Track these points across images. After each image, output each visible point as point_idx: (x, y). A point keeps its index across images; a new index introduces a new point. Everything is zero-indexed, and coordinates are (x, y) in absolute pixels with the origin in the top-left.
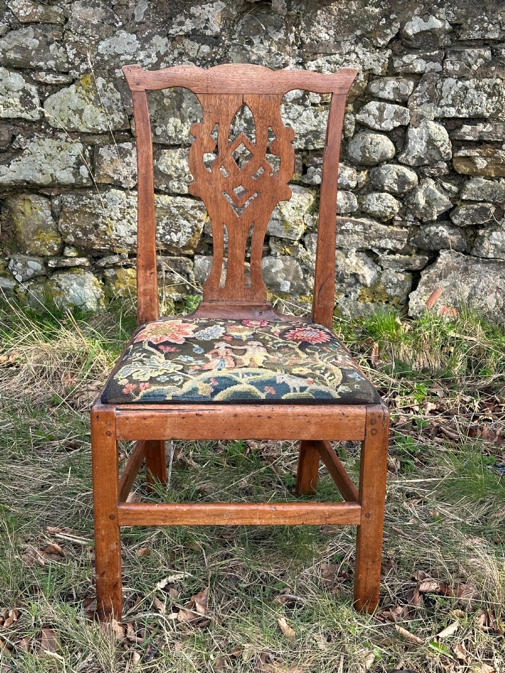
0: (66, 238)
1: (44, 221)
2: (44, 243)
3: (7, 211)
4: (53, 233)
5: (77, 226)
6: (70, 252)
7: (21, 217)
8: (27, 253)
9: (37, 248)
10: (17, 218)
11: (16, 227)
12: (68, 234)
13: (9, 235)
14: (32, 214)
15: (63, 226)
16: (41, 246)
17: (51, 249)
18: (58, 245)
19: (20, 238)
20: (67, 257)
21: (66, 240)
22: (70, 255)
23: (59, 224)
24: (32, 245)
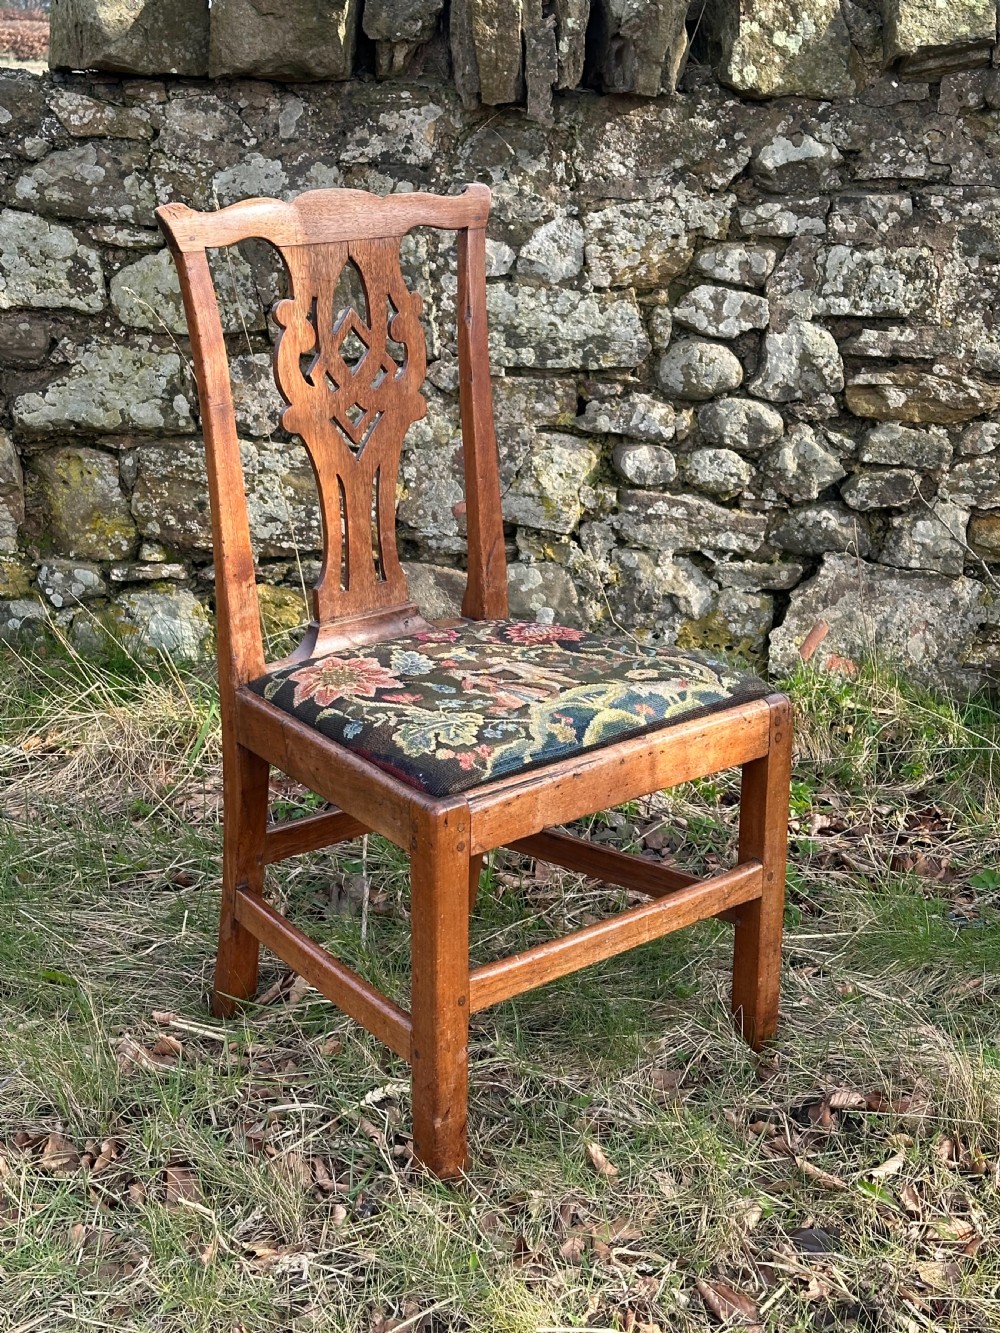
0: (145, 527)
1: (104, 496)
2: (103, 537)
3: (36, 479)
4: (122, 519)
5: (165, 506)
6: (152, 553)
7: (62, 489)
8: (72, 555)
9: (89, 545)
10: (54, 492)
11: (50, 508)
12: (149, 519)
13: (38, 523)
14: (84, 484)
15: (140, 505)
16: (97, 543)
17: (116, 548)
18: (129, 540)
19: (59, 529)
20: (146, 563)
21: (145, 532)
22: (152, 559)
23: (133, 502)
24: (82, 541)
